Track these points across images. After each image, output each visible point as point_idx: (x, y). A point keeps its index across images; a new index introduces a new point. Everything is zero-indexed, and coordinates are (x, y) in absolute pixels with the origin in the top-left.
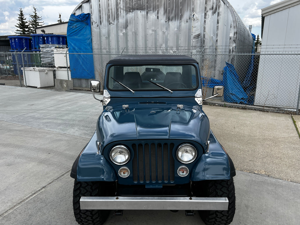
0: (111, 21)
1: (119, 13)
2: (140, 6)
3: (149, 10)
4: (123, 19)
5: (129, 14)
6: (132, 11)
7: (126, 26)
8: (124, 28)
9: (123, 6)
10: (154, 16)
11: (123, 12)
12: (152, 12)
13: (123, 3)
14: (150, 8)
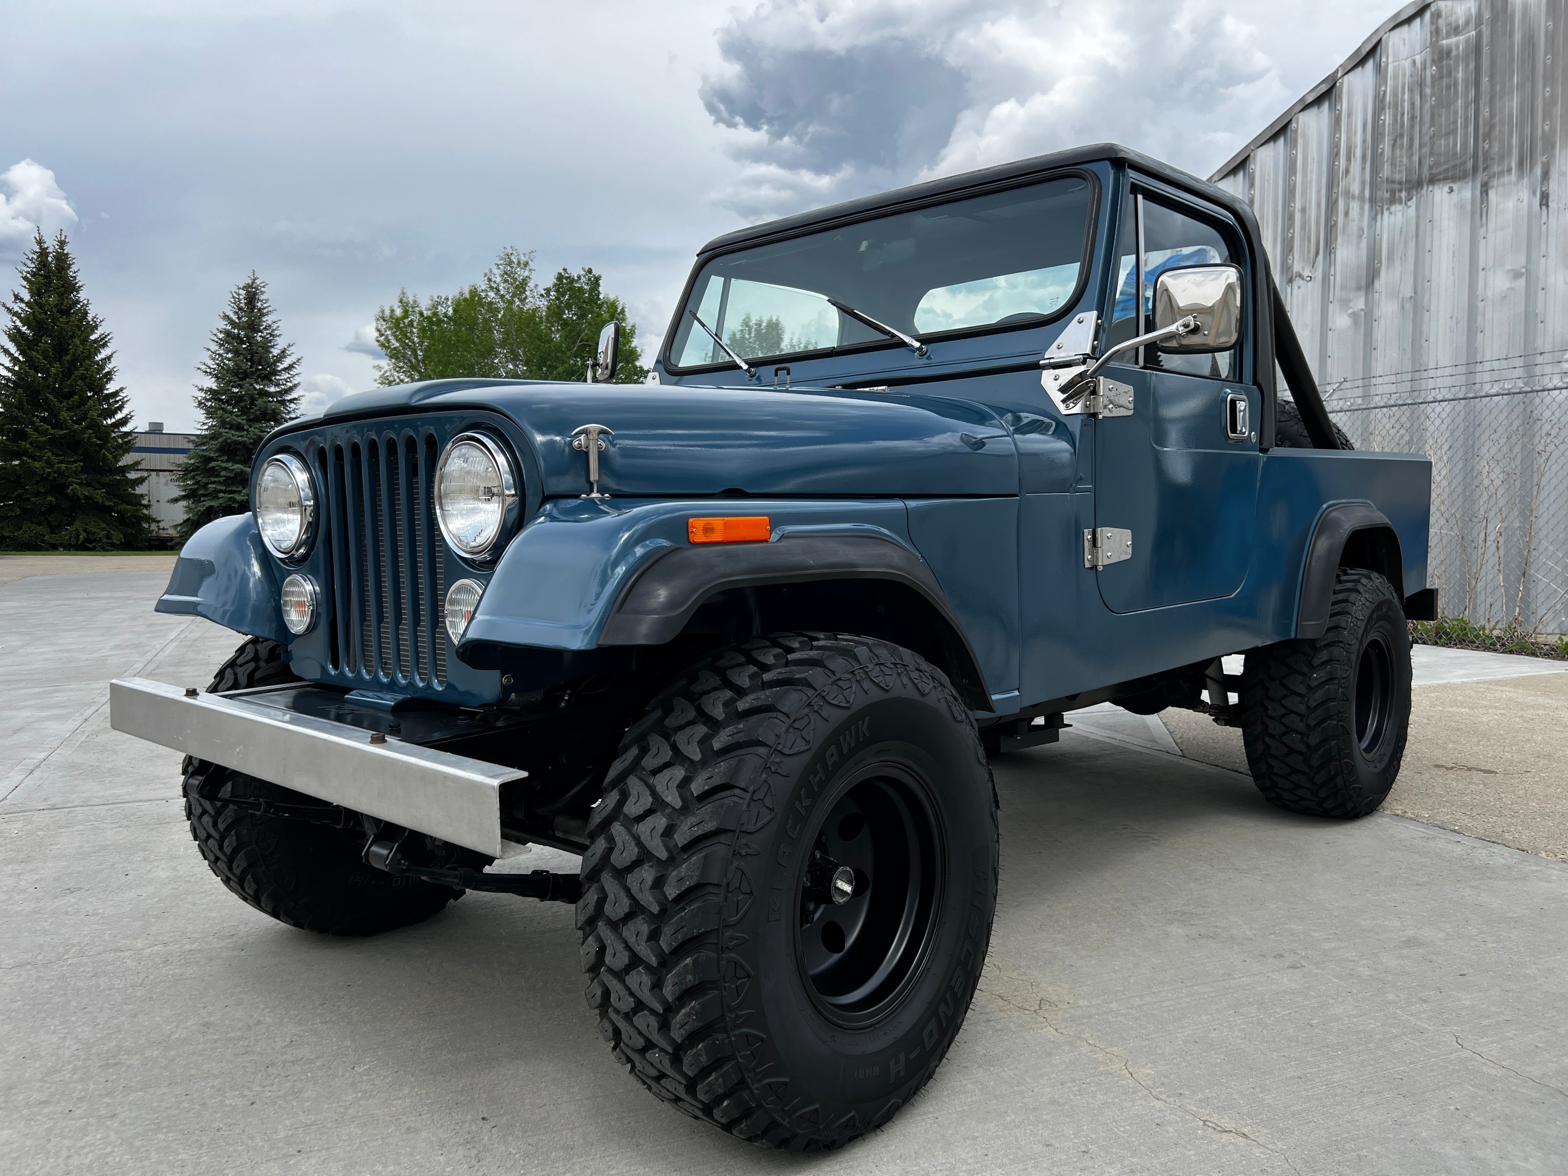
0: (1297, 268)
1: (1336, 222)
2: (1446, 162)
3: (1496, 169)
4: (1359, 243)
5: (1386, 213)
6: (1403, 194)
7: (1368, 275)
8: (1359, 288)
9: (1363, 183)
10: (1525, 195)
11: (1362, 209)
12: (1513, 177)
13: (1363, 169)
14: (1502, 158)
